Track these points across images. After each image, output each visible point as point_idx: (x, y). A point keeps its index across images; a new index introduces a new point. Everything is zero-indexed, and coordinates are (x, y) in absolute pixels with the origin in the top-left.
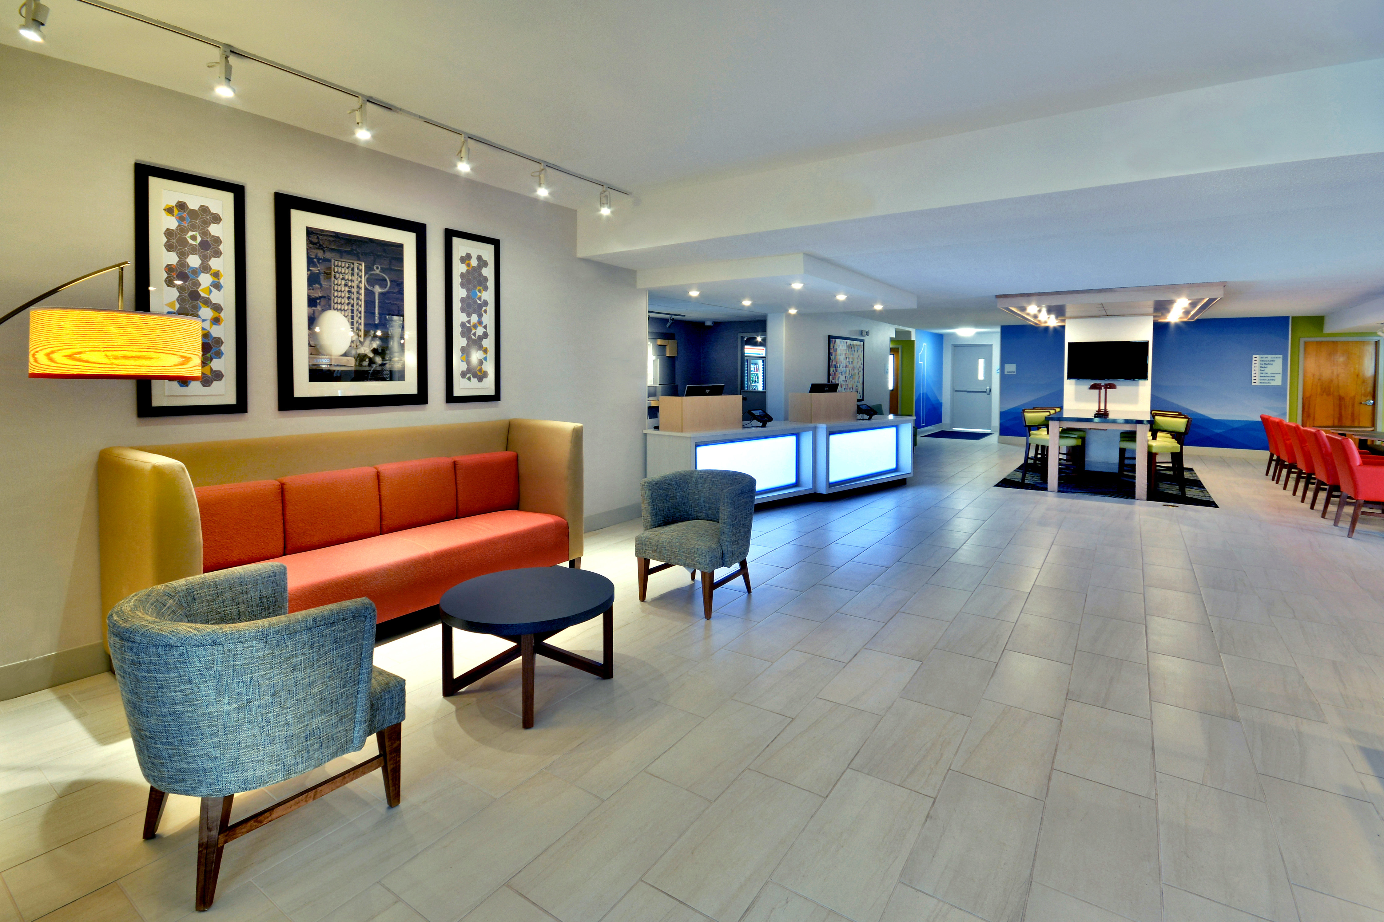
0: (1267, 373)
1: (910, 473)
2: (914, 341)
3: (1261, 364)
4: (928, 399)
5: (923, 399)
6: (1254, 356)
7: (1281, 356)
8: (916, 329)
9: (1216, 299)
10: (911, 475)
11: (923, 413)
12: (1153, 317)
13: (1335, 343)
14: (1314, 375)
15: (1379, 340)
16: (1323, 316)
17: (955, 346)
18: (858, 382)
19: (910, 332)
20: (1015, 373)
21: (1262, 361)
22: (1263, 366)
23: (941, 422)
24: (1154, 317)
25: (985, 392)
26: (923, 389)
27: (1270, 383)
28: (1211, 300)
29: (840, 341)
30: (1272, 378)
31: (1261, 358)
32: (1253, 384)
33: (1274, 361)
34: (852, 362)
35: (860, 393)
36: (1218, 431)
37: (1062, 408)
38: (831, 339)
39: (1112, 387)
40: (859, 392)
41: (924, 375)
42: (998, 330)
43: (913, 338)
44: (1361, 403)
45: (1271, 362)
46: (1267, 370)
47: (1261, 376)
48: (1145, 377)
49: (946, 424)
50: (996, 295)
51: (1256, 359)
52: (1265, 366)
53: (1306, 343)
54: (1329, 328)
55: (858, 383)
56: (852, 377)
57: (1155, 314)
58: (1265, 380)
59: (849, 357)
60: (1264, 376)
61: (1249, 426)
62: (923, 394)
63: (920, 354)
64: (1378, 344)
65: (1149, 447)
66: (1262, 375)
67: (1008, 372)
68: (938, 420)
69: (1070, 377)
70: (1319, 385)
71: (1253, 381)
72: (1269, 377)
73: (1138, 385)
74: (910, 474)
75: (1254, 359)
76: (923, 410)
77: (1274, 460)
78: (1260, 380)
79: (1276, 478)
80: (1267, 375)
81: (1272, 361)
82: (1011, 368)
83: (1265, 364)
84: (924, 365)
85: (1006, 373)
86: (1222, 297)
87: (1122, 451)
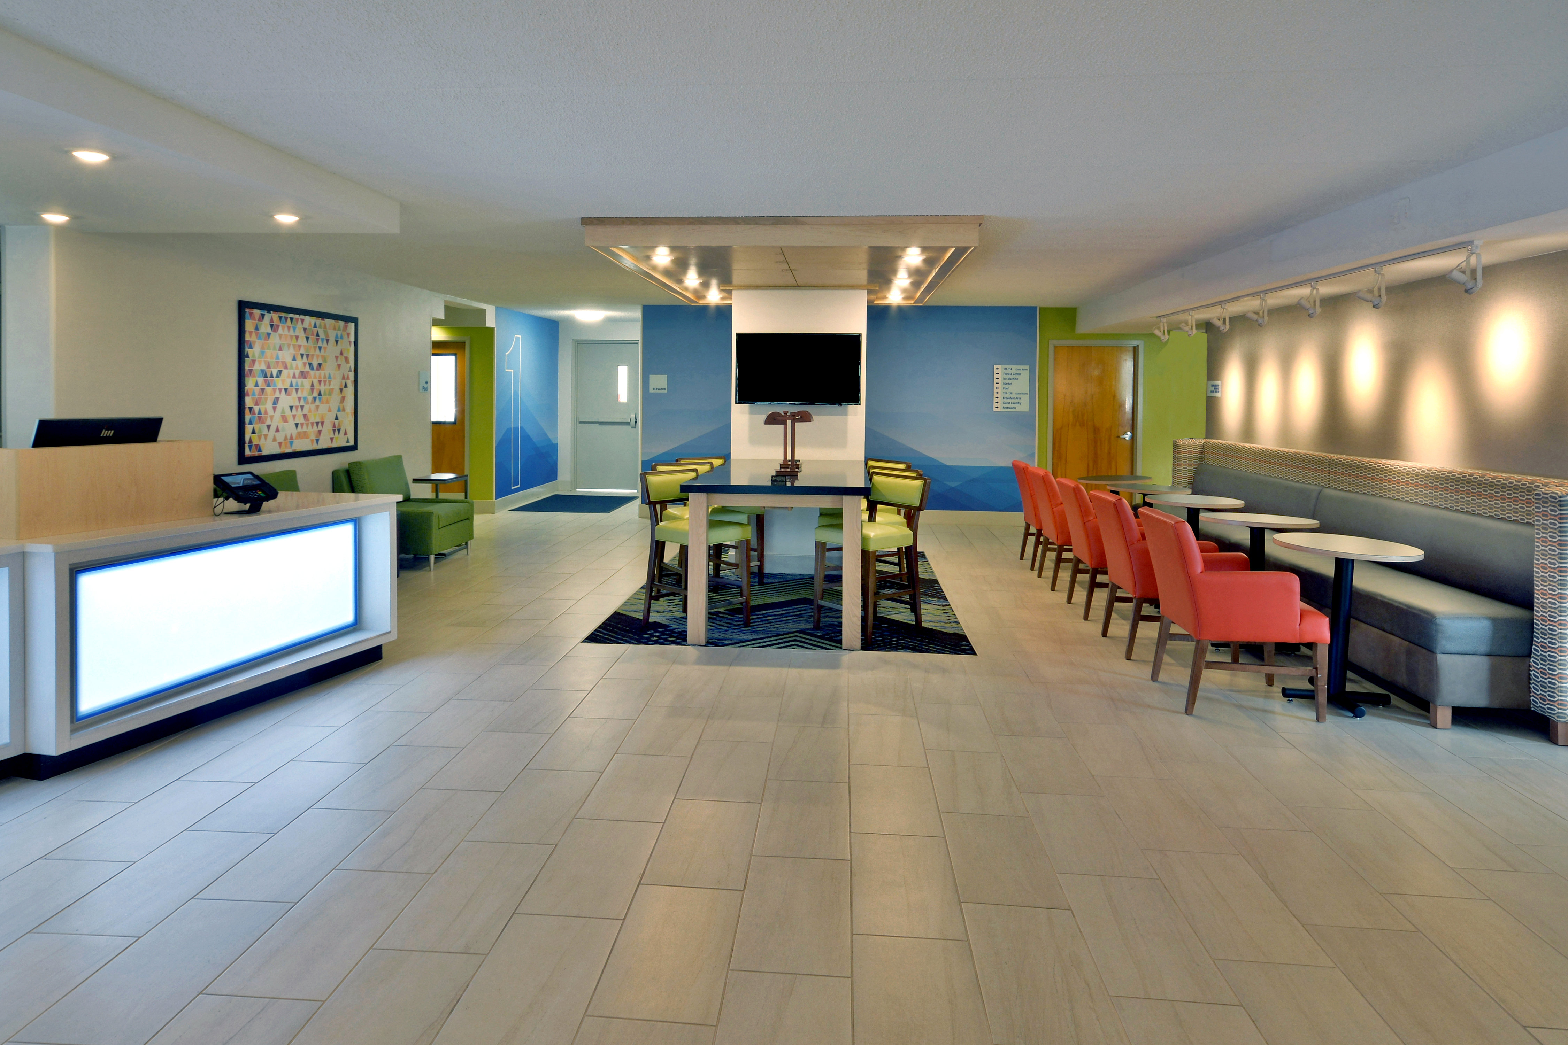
0: (1011, 393)
1: (389, 632)
2: (492, 329)
3: (1004, 379)
4: (526, 438)
5: (516, 439)
6: (996, 367)
7: (1028, 367)
8: (497, 308)
9: (967, 248)
10: (394, 637)
11: (515, 466)
12: (866, 291)
13: (1088, 348)
14: (1065, 396)
15: (1138, 345)
16: (1076, 308)
17: (578, 342)
18: (341, 409)
19: (483, 312)
20: (666, 391)
21: (1006, 374)
22: (1007, 381)
23: (557, 479)
24: (870, 292)
25: (628, 424)
26: (516, 420)
27: (1015, 408)
28: (960, 251)
29: (280, 318)
30: (1017, 401)
31: (1005, 369)
32: (995, 409)
33: (1019, 374)
34: (320, 365)
35: (346, 434)
36: (953, 484)
37: (727, 457)
38: (247, 310)
39: (805, 417)
40: (342, 432)
41: (516, 393)
42: (637, 314)
43: (491, 322)
44: (1118, 437)
45: (1016, 377)
46: (1011, 388)
47: (1004, 398)
48: (856, 400)
49: (563, 485)
50: (582, 218)
51: (999, 370)
52: (1010, 381)
53: (1055, 347)
54: (1083, 327)
55: (339, 410)
56: (320, 399)
57: (869, 287)
58: (1009, 403)
59: (311, 353)
60: (1007, 397)
61: (993, 475)
62: (516, 429)
63: (506, 354)
64: (1136, 350)
65: (865, 540)
66: (1006, 396)
67: (654, 389)
68: (551, 474)
69: (741, 400)
70: (1071, 410)
71: (995, 405)
72: (1013, 398)
73: (845, 414)
74: (389, 635)
75: (996, 371)
76: (516, 459)
77: (1032, 534)
78: (1004, 403)
79: (1035, 565)
80: (1012, 396)
81: (1018, 374)
82: (659, 381)
83: (1008, 379)
84: (516, 374)
85: (651, 390)
86: (977, 245)
87: (821, 548)
